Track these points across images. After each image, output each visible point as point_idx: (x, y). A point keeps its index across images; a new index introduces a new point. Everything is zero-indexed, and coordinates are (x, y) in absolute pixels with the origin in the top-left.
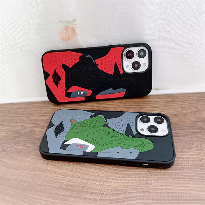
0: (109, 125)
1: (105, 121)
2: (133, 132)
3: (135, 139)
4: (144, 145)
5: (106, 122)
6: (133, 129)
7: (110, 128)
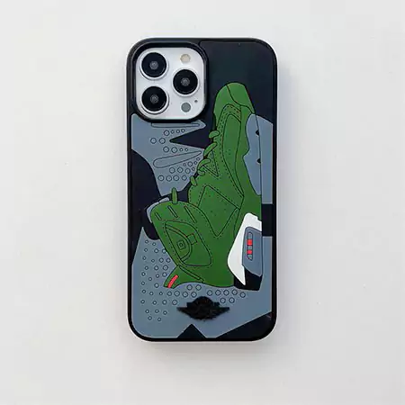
0: (180, 188)
1: (167, 199)
2: (197, 128)
3: (220, 124)
4: (234, 103)
5: (170, 196)
6: (189, 129)
7: (190, 184)
